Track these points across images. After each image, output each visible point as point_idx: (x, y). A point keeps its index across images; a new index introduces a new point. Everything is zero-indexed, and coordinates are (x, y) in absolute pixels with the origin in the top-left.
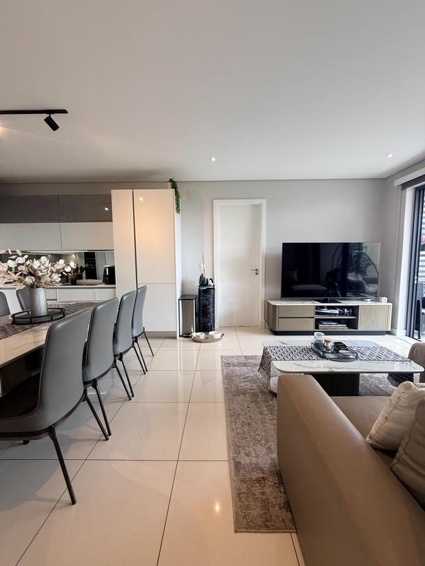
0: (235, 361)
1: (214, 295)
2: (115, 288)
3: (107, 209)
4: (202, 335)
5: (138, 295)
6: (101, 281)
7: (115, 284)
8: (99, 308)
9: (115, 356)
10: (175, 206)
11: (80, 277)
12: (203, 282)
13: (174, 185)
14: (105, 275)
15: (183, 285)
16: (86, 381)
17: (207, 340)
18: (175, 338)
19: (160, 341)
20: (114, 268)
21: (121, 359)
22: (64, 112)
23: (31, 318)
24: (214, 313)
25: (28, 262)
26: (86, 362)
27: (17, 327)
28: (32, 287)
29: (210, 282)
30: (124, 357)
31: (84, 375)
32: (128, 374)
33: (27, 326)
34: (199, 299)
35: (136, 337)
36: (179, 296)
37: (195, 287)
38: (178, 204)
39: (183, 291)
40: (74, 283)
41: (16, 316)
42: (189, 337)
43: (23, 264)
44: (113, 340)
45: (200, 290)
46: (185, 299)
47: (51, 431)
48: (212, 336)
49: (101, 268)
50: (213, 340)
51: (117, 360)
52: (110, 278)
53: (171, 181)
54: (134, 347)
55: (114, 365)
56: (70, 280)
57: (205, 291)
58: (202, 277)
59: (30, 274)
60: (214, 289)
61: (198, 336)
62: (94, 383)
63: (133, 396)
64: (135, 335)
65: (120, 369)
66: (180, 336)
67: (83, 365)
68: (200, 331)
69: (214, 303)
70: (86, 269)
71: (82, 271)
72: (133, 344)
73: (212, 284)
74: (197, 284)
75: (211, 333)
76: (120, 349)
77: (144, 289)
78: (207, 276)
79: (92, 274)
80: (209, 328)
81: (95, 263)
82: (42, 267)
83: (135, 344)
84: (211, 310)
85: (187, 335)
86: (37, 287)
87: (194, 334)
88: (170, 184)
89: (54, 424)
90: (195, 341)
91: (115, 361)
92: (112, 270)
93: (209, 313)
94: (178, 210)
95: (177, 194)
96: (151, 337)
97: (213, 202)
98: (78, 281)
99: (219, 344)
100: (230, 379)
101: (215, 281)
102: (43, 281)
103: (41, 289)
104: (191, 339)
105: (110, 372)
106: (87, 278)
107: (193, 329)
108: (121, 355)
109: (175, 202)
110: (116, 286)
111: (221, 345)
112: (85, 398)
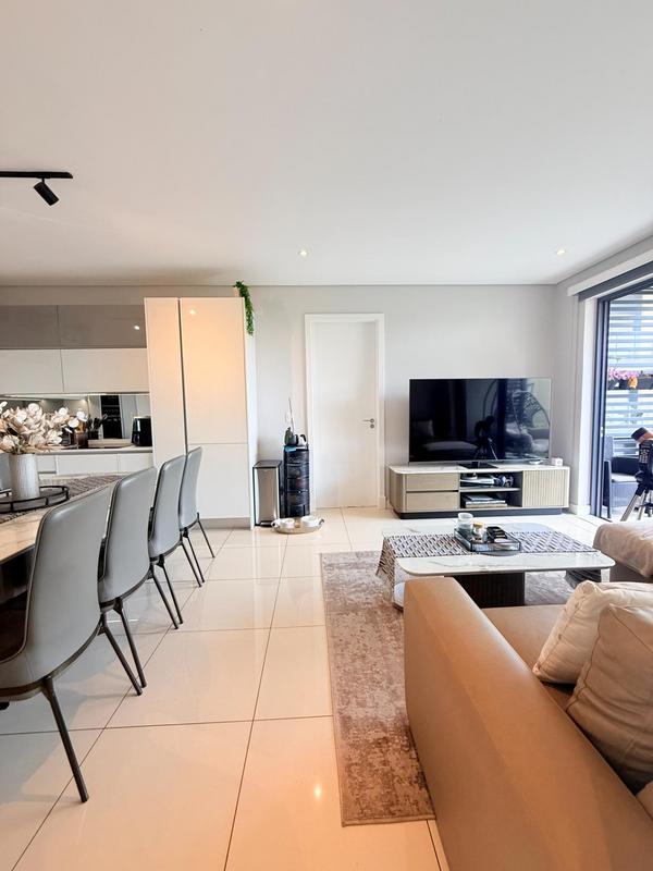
0: (341, 560)
1: (307, 460)
2: (151, 451)
3: (137, 328)
4: (290, 522)
5: (188, 463)
6: (129, 441)
7: (150, 445)
8: (125, 484)
9: (152, 559)
10: (246, 324)
11: (95, 436)
12: (291, 441)
13: (243, 291)
14: (135, 432)
15: (259, 445)
16: (103, 601)
17: (298, 530)
18: (248, 528)
19: (224, 534)
20: (149, 420)
21: (161, 564)
22: (66, 175)
23: (12, 503)
24: (308, 488)
25: (7, 413)
26: (103, 572)
28: (14, 453)
29: (301, 440)
30: (167, 561)
31: (101, 591)
32: (173, 587)
33: (6, 517)
34: (285, 466)
35: (186, 529)
36: (253, 462)
37: (277, 450)
38: (250, 324)
39: (259, 455)
40: (84, 445)
42: (270, 526)
44: (149, 535)
45: (285, 453)
46: (262, 467)
47: (45, 684)
48: (305, 523)
49: (128, 419)
50: (307, 529)
51: (155, 566)
52: (143, 436)
53: (239, 285)
54: (182, 544)
55: (151, 574)
56: (78, 440)
57: (293, 454)
58: (288, 432)
59: (11, 432)
60: (307, 450)
61: (284, 525)
62: (118, 604)
63: (181, 622)
64: (184, 525)
65: (159, 580)
66: (256, 525)
67: (99, 576)
68: (287, 517)
69: (308, 473)
70: (104, 422)
71: (97, 426)
72: (181, 539)
73: (305, 443)
74: (282, 443)
75: (304, 519)
76: (159, 549)
77: (198, 452)
78: (297, 432)
79: (113, 430)
80: (300, 511)
81: (119, 413)
83: (185, 539)
84: (304, 483)
85: (266, 523)
86: (23, 453)
87: (278, 522)
88: (237, 290)
89: (52, 673)
90: (279, 531)
91: (151, 568)
92: (146, 423)
93: (300, 488)
94: (250, 329)
95: (248, 304)
96: (209, 529)
97: (303, 317)
98: (90, 442)
99: (317, 534)
100: (334, 589)
101: (309, 438)
102: (32, 443)
103: (29, 456)
104: (273, 529)
105: (144, 585)
106: (106, 436)
107: (276, 514)
108: (162, 557)
109: (245, 318)
110: (153, 448)
111: (320, 537)
112: (103, 628)
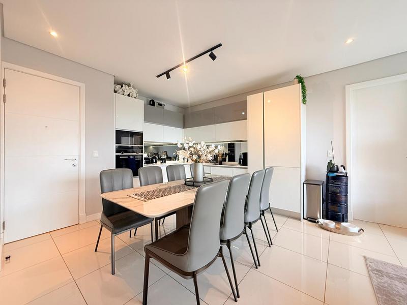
0: (390, 270)
1: (347, 183)
2: (247, 168)
4: (332, 224)
5: (266, 174)
6: (237, 163)
7: (247, 165)
9: (246, 223)
10: (302, 98)
11: (225, 160)
12: (331, 168)
13: (300, 80)
14: (240, 159)
15: (307, 170)
16: (222, 239)
17: (337, 231)
18: (299, 219)
19: (285, 219)
20: (247, 153)
21: (250, 227)
22: (220, 45)
23: (193, 182)
24: (346, 202)
25: (195, 146)
26: (223, 224)
27: (186, 186)
28: (196, 162)
29: (341, 169)
30: (253, 226)
31: (221, 233)
32: (255, 241)
33: (191, 187)
34: (327, 185)
35: (263, 211)
36: (303, 180)
37: (322, 173)
38: (304, 96)
39: (307, 175)
40: (221, 163)
41: (187, 180)
42: (315, 222)
43: (192, 147)
44: (245, 210)
45: (328, 177)
46: (309, 183)
47: (193, 275)
48: (346, 228)
49: (238, 155)
50: (346, 232)
51: (247, 228)
52: (244, 161)
53: (298, 77)
54: (261, 219)
55: (245, 232)
56: (218, 160)
57: (334, 178)
58: (330, 163)
59: (195, 153)
60: (346, 176)
61: (326, 224)
62: (228, 243)
63: (259, 266)
64: (262, 209)
65: (248, 235)
66: (304, 218)
67: (221, 226)
68: (327, 219)
69: (346, 192)
70: (228, 154)
71: (226, 156)
72: (260, 216)
73: (344, 171)
74: (325, 170)
75: (343, 224)
76: (250, 219)
77: (271, 169)
78: (337, 163)
79: (232, 159)
80: (340, 218)
81: (234, 152)
82: (202, 149)
83: (262, 217)
84: (343, 199)
85: (313, 220)
86: (199, 162)
87: (321, 221)
88: (296, 80)
89: (196, 271)
90: (322, 227)
91: (245, 228)
92: (245, 155)
93: (340, 202)
94: (304, 101)
95: (303, 87)
96: (275, 213)
97: (344, 88)
98: (223, 162)
99: (357, 239)
100: (387, 296)
101: (347, 168)
102: (202, 158)
103: (200, 163)
104: (317, 225)
105: (241, 237)
106: (229, 161)
107: (319, 215)
108: (250, 224)
109: (301, 95)
110: (248, 167)
111: (360, 242)
112: (220, 254)
